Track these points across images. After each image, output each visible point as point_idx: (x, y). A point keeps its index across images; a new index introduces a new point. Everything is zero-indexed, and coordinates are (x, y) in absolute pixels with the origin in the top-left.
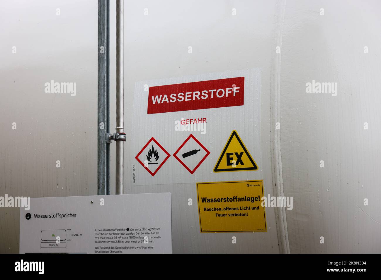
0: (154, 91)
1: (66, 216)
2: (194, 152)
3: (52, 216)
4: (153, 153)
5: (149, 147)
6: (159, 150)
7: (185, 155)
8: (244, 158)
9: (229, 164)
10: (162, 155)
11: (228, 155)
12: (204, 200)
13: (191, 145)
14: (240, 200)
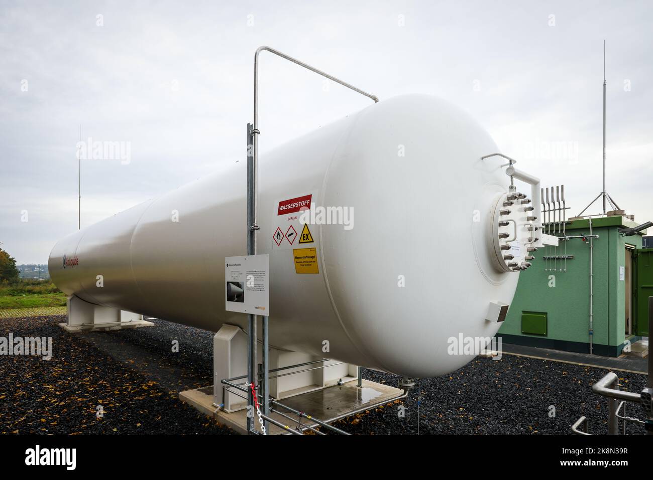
0: (281, 204)
1: (238, 265)
2: (292, 234)
3: (234, 265)
4: (279, 235)
5: (277, 232)
6: (281, 234)
7: (289, 236)
8: (309, 236)
9: (304, 240)
10: (282, 236)
11: (304, 235)
12: (296, 257)
13: (291, 231)
14: (308, 257)
